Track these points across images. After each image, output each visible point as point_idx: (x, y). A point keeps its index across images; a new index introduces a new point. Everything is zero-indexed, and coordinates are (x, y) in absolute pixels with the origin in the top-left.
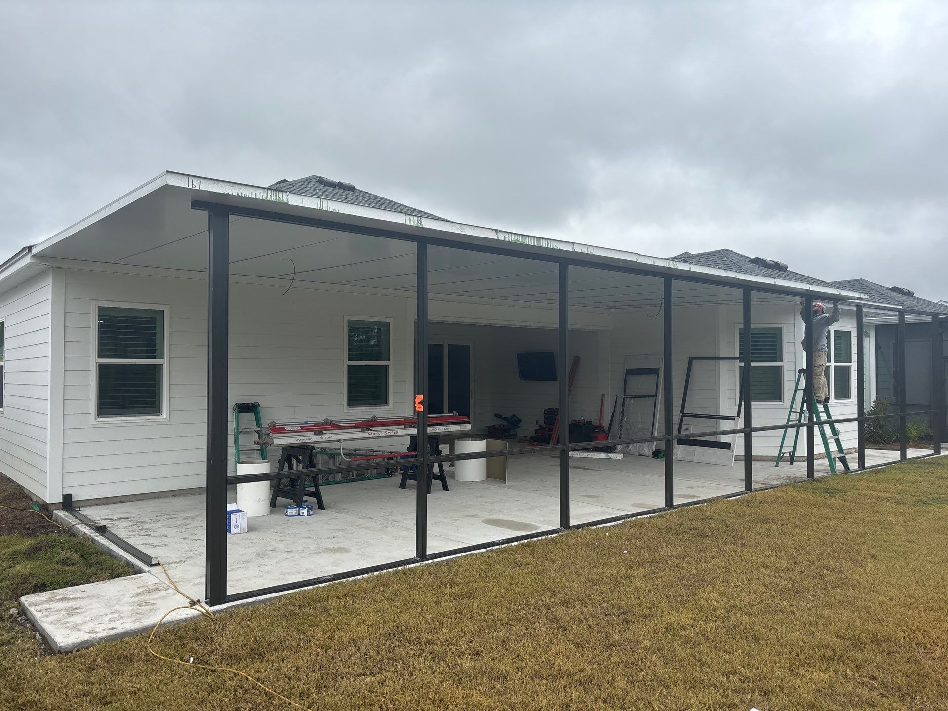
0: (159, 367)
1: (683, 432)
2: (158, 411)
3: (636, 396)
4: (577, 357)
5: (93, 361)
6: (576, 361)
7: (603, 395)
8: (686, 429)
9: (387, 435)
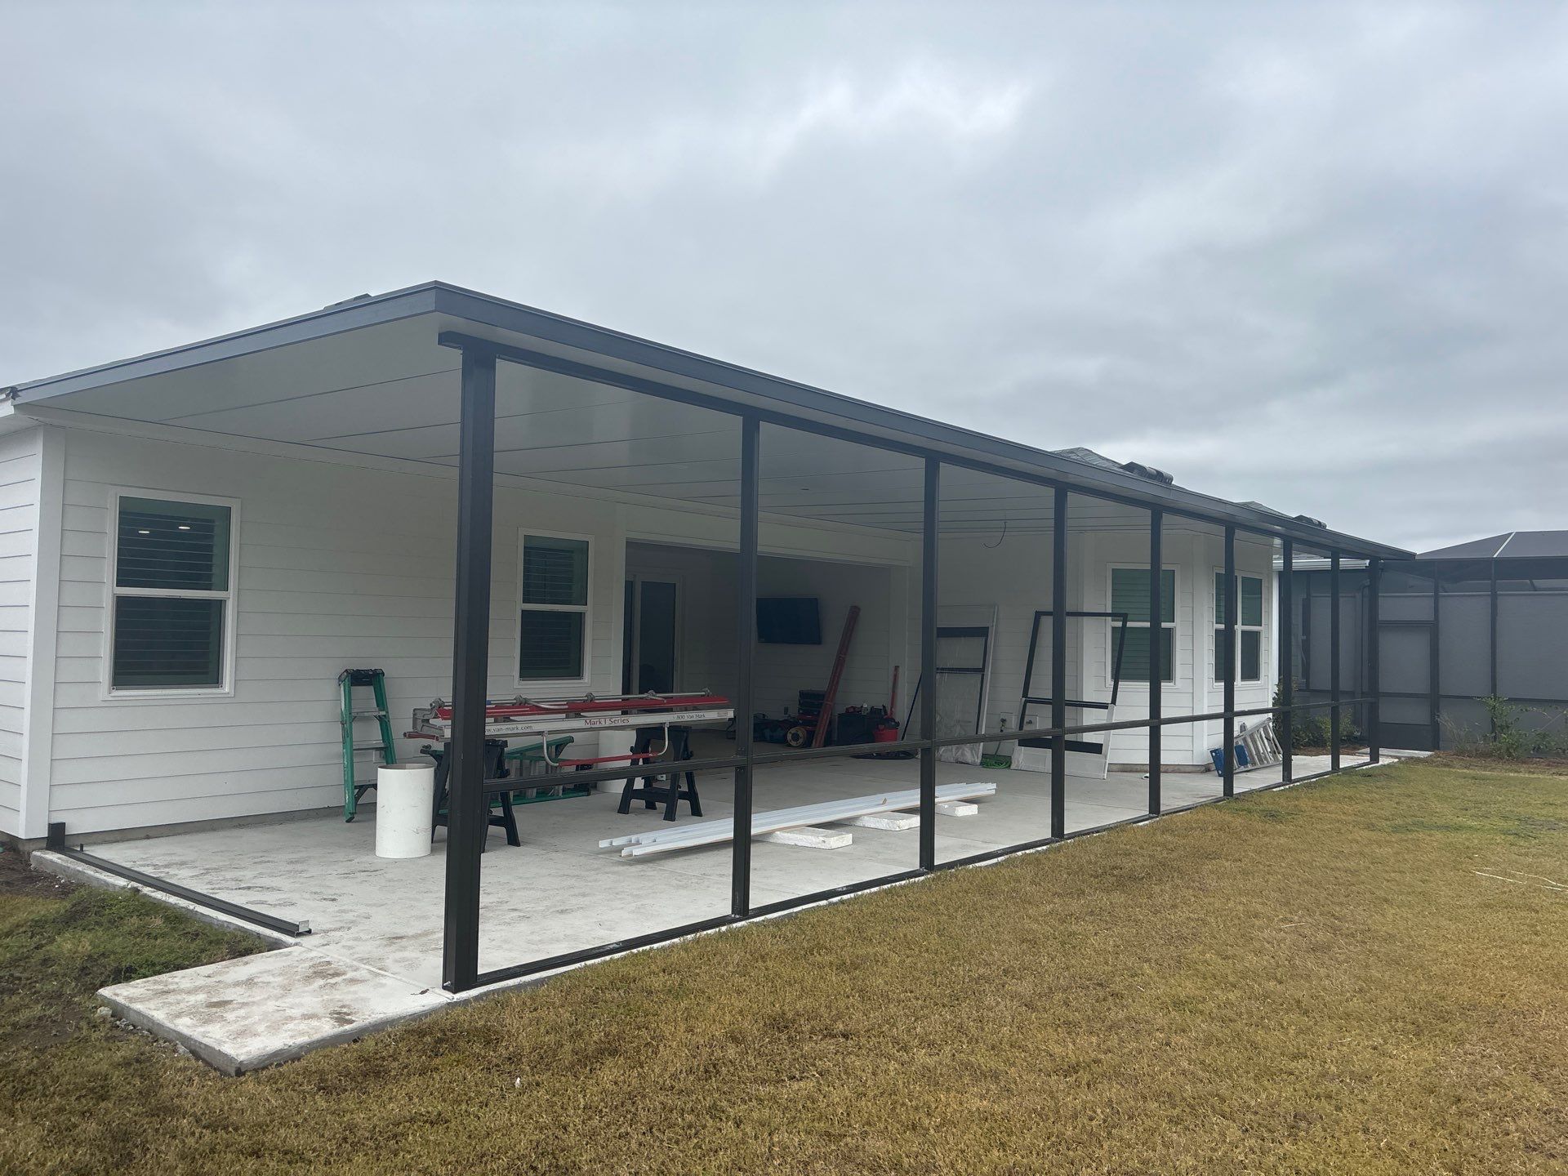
0: (220, 605)
1: (1026, 728)
2: (215, 680)
3: (952, 670)
4: (856, 607)
5: (108, 591)
6: (854, 614)
7: (897, 668)
8: (1030, 722)
9: (613, 725)
